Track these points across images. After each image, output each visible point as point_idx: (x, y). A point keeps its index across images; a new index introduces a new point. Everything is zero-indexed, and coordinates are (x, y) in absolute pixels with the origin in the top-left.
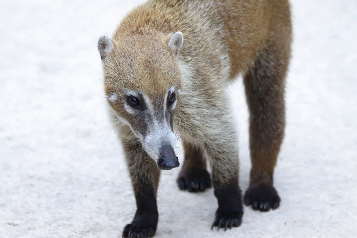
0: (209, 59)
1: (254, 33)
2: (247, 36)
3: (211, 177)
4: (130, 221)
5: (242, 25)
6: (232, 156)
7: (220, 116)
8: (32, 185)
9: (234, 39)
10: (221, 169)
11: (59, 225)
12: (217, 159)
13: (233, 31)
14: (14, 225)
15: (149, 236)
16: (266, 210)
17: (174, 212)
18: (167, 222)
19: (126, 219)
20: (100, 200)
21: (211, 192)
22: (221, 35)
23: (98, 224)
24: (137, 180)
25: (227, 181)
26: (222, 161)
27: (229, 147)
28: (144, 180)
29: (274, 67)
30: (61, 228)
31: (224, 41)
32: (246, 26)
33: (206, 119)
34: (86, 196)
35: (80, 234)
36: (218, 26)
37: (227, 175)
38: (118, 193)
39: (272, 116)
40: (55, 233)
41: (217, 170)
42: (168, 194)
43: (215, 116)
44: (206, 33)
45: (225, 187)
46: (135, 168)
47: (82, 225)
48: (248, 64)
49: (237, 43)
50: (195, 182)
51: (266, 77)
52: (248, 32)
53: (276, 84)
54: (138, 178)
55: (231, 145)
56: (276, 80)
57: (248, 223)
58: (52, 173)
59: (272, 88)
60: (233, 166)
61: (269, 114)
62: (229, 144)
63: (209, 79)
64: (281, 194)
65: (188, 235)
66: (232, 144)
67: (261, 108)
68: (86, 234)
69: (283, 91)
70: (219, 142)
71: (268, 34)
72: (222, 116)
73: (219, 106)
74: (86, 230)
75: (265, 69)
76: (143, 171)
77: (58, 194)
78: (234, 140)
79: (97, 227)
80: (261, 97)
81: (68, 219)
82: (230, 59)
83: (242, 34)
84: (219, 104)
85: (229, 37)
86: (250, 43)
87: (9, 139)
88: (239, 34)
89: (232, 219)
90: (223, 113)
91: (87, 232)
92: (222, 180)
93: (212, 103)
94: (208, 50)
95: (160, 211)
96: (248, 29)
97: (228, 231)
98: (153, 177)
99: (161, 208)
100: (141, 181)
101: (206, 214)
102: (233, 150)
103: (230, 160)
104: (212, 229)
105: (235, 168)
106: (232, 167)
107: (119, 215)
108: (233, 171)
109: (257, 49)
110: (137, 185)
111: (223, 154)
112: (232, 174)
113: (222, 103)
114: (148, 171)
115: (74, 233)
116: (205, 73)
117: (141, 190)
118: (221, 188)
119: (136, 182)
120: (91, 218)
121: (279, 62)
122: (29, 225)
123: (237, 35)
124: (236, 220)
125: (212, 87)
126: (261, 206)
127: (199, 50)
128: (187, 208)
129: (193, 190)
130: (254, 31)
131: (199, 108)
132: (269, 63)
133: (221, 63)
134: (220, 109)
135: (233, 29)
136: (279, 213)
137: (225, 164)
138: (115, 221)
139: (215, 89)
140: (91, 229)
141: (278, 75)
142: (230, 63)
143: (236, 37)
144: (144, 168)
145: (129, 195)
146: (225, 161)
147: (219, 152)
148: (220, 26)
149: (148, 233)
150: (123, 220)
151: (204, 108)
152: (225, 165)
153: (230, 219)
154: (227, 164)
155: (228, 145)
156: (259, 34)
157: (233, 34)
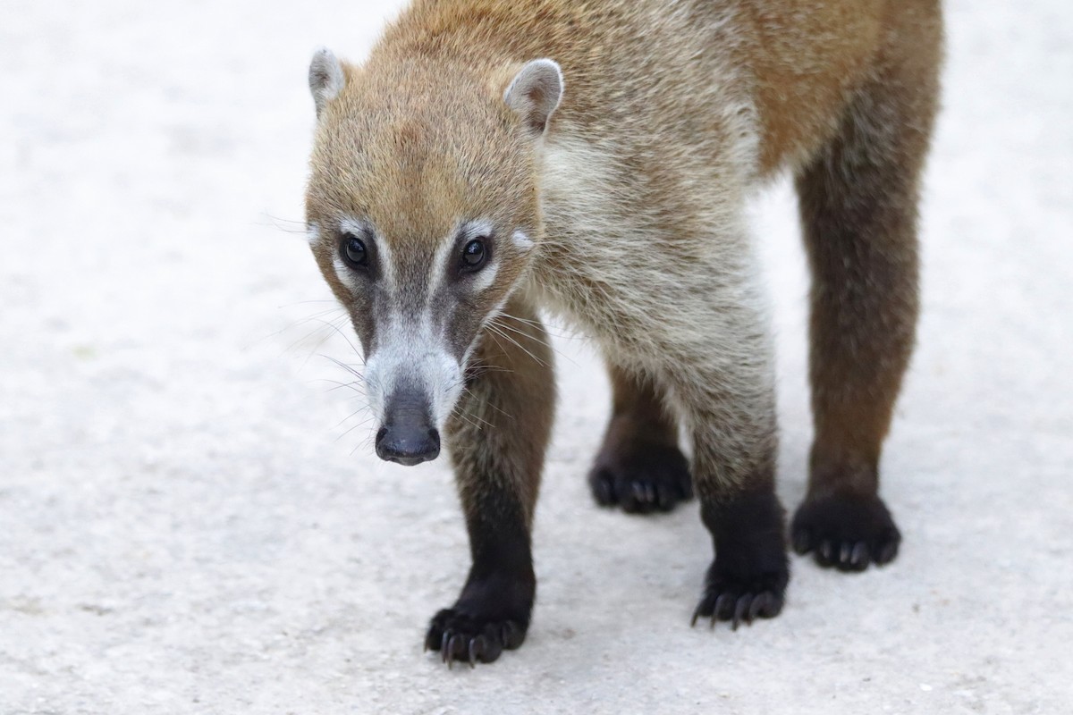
0: (682, 117)
1: (833, 32)
2: (812, 41)
3: (691, 468)
4: (448, 599)
5: (798, 9)
6: (750, 406)
7: (710, 289)
8: (152, 492)
9: (774, 52)
10: (719, 445)
11: (236, 613)
12: (705, 414)
13: (768, 28)
14: (102, 612)
15: (506, 644)
16: (858, 567)
17: (579, 574)
18: (560, 602)
19: (438, 594)
20: (356, 537)
21: (691, 512)
22: (730, 42)
23: (351, 608)
24: (472, 477)
25: (738, 481)
26: (719, 421)
27: (741, 381)
28: (493, 476)
29: (892, 139)
30: (240, 619)
31: (738, 59)
32: (810, 11)
33: (661, 299)
34: (315, 526)
35: (297, 638)
36: (720, 16)
37: (737, 462)
38: (411, 516)
39: (880, 288)
40: (222, 635)
41: (708, 446)
42: (562, 518)
43: (694, 291)
44: (677, 39)
45: (732, 500)
46: (464, 440)
47: (303, 612)
48: (819, 125)
49: (780, 64)
50: (643, 484)
51: (866, 168)
52: (817, 29)
53: (894, 189)
54: (476, 470)
55: (747, 374)
56: (896, 179)
57: (802, 606)
58: (212, 455)
59: (881, 203)
60: (756, 436)
61: (871, 279)
62: (742, 370)
63: (674, 179)
64: (903, 518)
65: (624, 643)
66: (750, 372)
67: (847, 262)
68: (316, 638)
69: (914, 212)
70: (710, 365)
71: (881, 36)
72: (719, 289)
73: (708, 261)
74: (317, 628)
75: (866, 144)
76: (488, 451)
77: (233, 519)
78: (757, 360)
79: (351, 618)
80: (849, 228)
81: (261, 594)
82: (758, 112)
83: (798, 37)
84: (707, 254)
85: (755, 46)
86: (823, 63)
87: (84, 352)
88: (786, 34)
89: (754, 595)
90: (722, 280)
91: (320, 632)
92: (721, 478)
93: (685, 250)
94: (679, 92)
95: (539, 570)
96: (815, 20)
97: (743, 630)
98: (520, 468)
99: (545, 561)
100: (484, 478)
101: (677, 579)
102: (755, 388)
103: (744, 417)
104: (694, 623)
105: (764, 441)
106: (755, 440)
107: (414, 582)
108: (756, 452)
109: (845, 82)
110: (473, 491)
111: (723, 401)
112: (751, 460)
113: (719, 252)
114: (504, 450)
115: (279, 637)
116: (662, 162)
117: (481, 506)
118: (721, 500)
119: (471, 483)
120: (331, 591)
121: (908, 125)
122: (145, 612)
123: (783, 39)
124: (768, 598)
125: (686, 203)
126: (843, 556)
127: (645, 91)
128: (620, 562)
129: (637, 508)
130: (833, 27)
131: (637, 266)
132: (878, 127)
133: (725, 127)
134: (710, 270)
135: (767, 21)
136: (897, 576)
137: (732, 430)
138: (402, 598)
139: (696, 208)
140: (333, 624)
141: (901, 164)
142: (758, 124)
143: (778, 46)
144: (493, 441)
145: (446, 522)
146: (730, 421)
147: (709, 393)
148: (726, 16)
149: (501, 635)
150: (427, 597)
151: (654, 269)
152: (729, 434)
153: (748, 595)
154: (737, 429)
155: (739, 373)
156: (852, 36)
157: (770, 37)
